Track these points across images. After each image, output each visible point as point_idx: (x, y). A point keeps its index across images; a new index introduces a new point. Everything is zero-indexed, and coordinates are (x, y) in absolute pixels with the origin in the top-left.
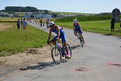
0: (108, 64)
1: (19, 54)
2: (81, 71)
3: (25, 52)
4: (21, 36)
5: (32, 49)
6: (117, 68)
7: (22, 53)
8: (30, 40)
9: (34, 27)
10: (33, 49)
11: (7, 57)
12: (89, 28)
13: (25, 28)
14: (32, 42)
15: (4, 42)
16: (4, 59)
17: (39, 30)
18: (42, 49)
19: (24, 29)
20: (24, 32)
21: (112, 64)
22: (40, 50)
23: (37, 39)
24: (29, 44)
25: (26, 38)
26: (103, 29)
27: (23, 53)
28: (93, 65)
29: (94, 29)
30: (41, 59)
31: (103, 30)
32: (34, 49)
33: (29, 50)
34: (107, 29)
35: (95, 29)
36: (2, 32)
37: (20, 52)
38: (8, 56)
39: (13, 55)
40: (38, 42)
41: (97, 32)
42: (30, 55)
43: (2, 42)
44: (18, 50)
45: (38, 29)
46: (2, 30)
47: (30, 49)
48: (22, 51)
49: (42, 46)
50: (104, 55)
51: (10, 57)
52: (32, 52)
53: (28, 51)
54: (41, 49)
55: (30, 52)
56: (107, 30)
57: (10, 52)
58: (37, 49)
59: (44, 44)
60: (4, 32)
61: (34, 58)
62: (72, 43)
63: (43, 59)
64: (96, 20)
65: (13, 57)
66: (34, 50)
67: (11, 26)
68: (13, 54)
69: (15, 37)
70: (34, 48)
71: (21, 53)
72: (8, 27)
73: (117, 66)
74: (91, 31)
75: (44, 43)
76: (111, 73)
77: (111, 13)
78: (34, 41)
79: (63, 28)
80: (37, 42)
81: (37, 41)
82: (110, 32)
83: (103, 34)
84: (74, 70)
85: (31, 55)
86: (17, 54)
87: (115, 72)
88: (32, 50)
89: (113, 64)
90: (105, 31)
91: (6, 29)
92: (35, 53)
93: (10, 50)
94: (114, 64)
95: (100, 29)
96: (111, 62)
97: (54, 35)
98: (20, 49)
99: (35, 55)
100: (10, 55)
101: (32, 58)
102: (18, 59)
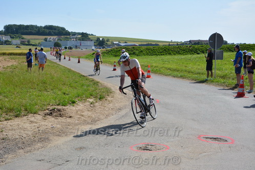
0: (199, 137)
1: (29, 116)
2: (148, 151)
3: (40, 112)
4: (34, 83)
5: (54, 107)
6: (216, 144)
7: (35, 115)
8: (52, 90)
9: (59, 65)
10: (56, 107)
11: (5, 122)
12: (166, 68)
13: (41, 66)
14: (55, 93)
17: (70, 70)
18: (74, 108)
19: (41, 68)
20: (39, 74)
21: (207, 138)
22: (70, 109)
23: (66, 89)
24: (49, 97)
25: (44, 85)
26: (192, 70)
27: (37, 115)
28: (172, 140)
29: (175, 70)
30: (71, 127)
31: (192, 72)
32: (59, 107)
33: (48, 109)
34: (200, 71)
35: (178, 71)
37: (31, 113)
38: (6, 120)
39: (16, 119)
40: (67, 95)
41: (182, 77)
42: (50, 120)
44: (26, 110)
45: (68, 69)
47: (51, 108)
48: (34, 111)
49: (74, 102)
50: (193, 120)
51: (11, 124)
52: (55, 114)
53: (47, 111)
54: (72, 107)
55: (51, 113)
56: (199, 73)
57: (11, 114)
58: (64, 107)
61: (58, 126)
63: (76, 127)
64: (178, 53)
65: (17, 123)
66: (59, 110)
67: (15, 63)
68: (16, 117)
69: (23, 84)
70: (59, 105)
71: (32, 115)
72: (10, 64)
73: (217, 142)
74: (169, 75)
75: (78, 97)
76: (205, 154)
77: (206, 41)
78: (59, 93)
79: (116, 68)
80: (64, 94)
81: (64, 92)
82: (204, 77)
83: (193, 80)
84: (135, 149)
85: (53, 119)
86: (25, 118)
87: (212, 153)
88: (54, 109)
89: (209, 137)
90: (196, 75)
91: (4, 68)
92: (61, 116)
93: (11, 110)
94: (211, 137)
95: (186, 71)
96: (205, 134)
97: (98, 81)
98: (31, 108)
99: (60, 119)
100: (11, 119)
101: (55, 125)
102: (26, 127)
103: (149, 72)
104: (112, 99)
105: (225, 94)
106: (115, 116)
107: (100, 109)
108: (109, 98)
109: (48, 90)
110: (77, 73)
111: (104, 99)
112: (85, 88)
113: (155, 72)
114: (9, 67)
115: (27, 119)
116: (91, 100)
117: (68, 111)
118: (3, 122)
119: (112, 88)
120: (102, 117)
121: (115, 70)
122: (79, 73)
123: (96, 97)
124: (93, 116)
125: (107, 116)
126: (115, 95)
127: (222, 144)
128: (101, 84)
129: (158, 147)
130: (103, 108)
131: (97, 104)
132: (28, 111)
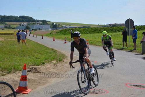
0: (126, 85)
1: (17, 73)
2: (95, 94)
4: (17, 52)
5: (32, 67)
6: (138, 89)
7: (21, 72)
8: (28, 56)
9: (30, 40)
11: (2, 77)
12: (97, 41)
14: (30, 58)
17: (37, 44)
18: (44, 67)
20: (19, 46)
21: (131, 85)
23: (37, 55)
24: (27, 61)
25: (23, 53)
28: (109, 86)
30: (44, 79)
32: (35, 67)
33: (28, 68)
37: (18, 70)
38: (2, 75)
39: (9, 75)
40: (39, 59)
42: (30, 75)
44: (14, 69)
45: (36, 43)
47: (30, 67)
48: (20, 69)
49: (44, 63)
50: (120, 73)
51: (6, 78)
52: (33, 71)
53: (28, 69)
54: (43, 67)
55: (31, 71)
56: (119, 44)
57: (5, 71)
58: (38, 67)
59: (47, 61)
61: (36, 78)
63: (47, 79)
65: (10, 77)
66: (35, 69)
68: (9, 73)
69: (9, 52)
70: (34, 65)
71: (19, 72)
73: (138, 87)
76: (132, 95)
78: (33, 58)
79: (66, 41)
81: (37, 57)
83: (115, 48)
85: (32, 74)
86: (14, 74)
87: (137, 95)
90: (117, 45)
93: (5, 69)
94: (134, 84)
96: (129, 83)
97: (56, 50)
98: (17, 68)
99: (37, 74)
100: (5, 75)
101: (34, 78)
102: (16, 80)
104: (67, 61)
105: (137, 57)
106: (70, 72)
107: (60, 68)
108: (65, 61)
109: (26, 56)
110: (42, 45)
111: (62, 61)
112: (49, 54)
113: (91, 44)
115: (16, 74)
116: (54, 62)
117: (41, 69)
119: (66, 54)
120: (62, 72)
121: (65, 43)
122: (44, 45)
123: (57, 60)
124: (57, 72)
125: (66, 72)
126: (68, 59)
127: (142, 89)
128: (58, 51)
130: (62, 66)
131: (58, 64)
132: (16, 70)
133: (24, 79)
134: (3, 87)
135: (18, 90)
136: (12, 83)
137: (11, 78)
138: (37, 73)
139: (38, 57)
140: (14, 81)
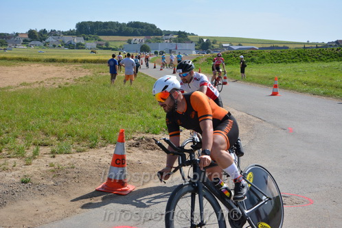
1: (108, 147)
4: (114, 101)
5: (142, 135)
8: (138, 111)
9: (147, 76)
10: (145, 135)
11: (76, 155)
12: (300, 81)
14: (142, 116)
15: (70, 116)
16: (68, 162)
20: (121, 89)
23: (157, 110)
24: (135, 121)
25: (127, 105)
28: (317, 189)
29: (314, 84)
31: (341, 88)
32: (149, 136)
33: (133, 138)
35: (319, 85)
36: (66, 89)
37: (111, 143)
38: (78, 152)
39: (91, 151)
40: (159, 118)
41: (325, 94)
42: (137, 154)
43: (66, 114)
44: (104, 138)
46: (67, 84)
47: (138, 137)
48: (114, 140)
51: (85, 158)
52: (143, 145)
53: (132, 141)
55: (138, 144)
57: (85, 144)
58: (155, 136)
60: (71, 87)
61: (148, 162)
62: (252, 122)
65: (92, 156)
66: (149, 140)
67: (89, 74)
68: (91, 148)
69: (99, 102)
70: (147, 132)
71: (112, 145)
72: (83, 75)
74: (306, 92)
78: (148, 115)
79: (227, 81)
80: (155, 117)
81: (155, 114)
85: (140, 152)
86: (103, 149)
88: (142, 139)
91: (75, 80)
93: (85, 138)
95: (331, 86)
98: (110, 136)
99: (150, 153)
100: (84, 151)
101: (143, 162)
102: (103, 162)
103: (276, 86)
109: (133, 111)
113: (285, 88)
114: (81, 78)
115: (105, 151)
118: (73, 155)
121: (224, 83)
129: (295, 201)
132: (107, 140)
133: (118, 162)
134: (74, 178)
135: (106, 185)
136: (96, 170)
137: (94, 159)
138: (152, 149)
139: (158, 115)
140: (99, 166)
